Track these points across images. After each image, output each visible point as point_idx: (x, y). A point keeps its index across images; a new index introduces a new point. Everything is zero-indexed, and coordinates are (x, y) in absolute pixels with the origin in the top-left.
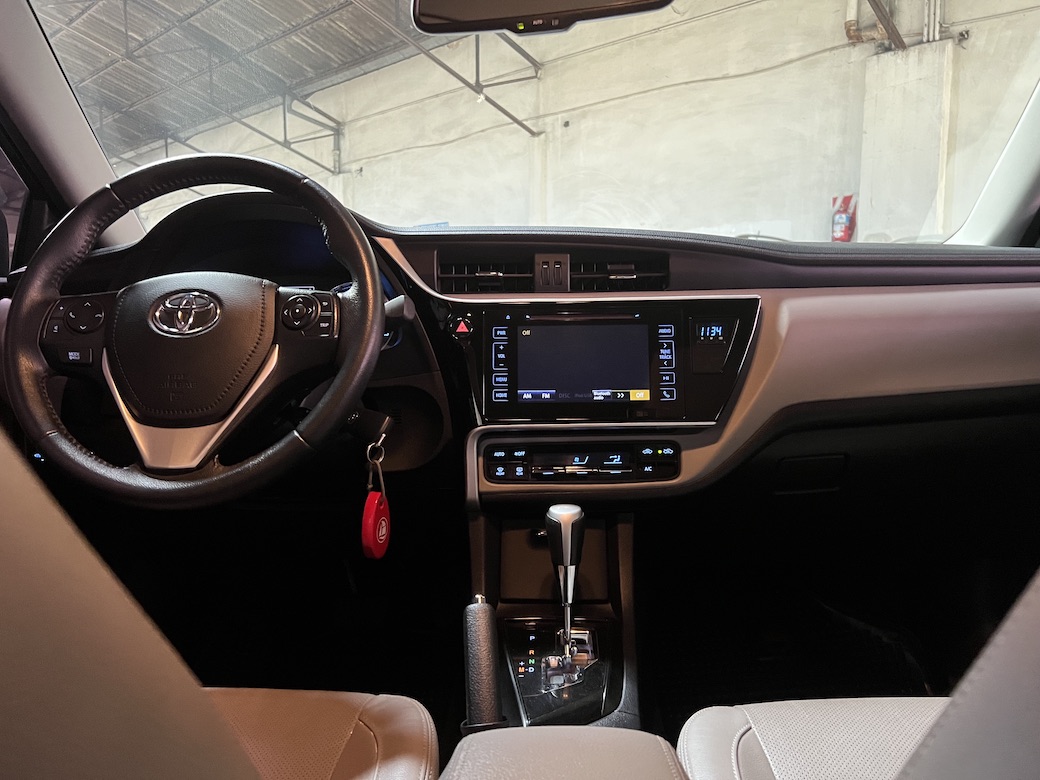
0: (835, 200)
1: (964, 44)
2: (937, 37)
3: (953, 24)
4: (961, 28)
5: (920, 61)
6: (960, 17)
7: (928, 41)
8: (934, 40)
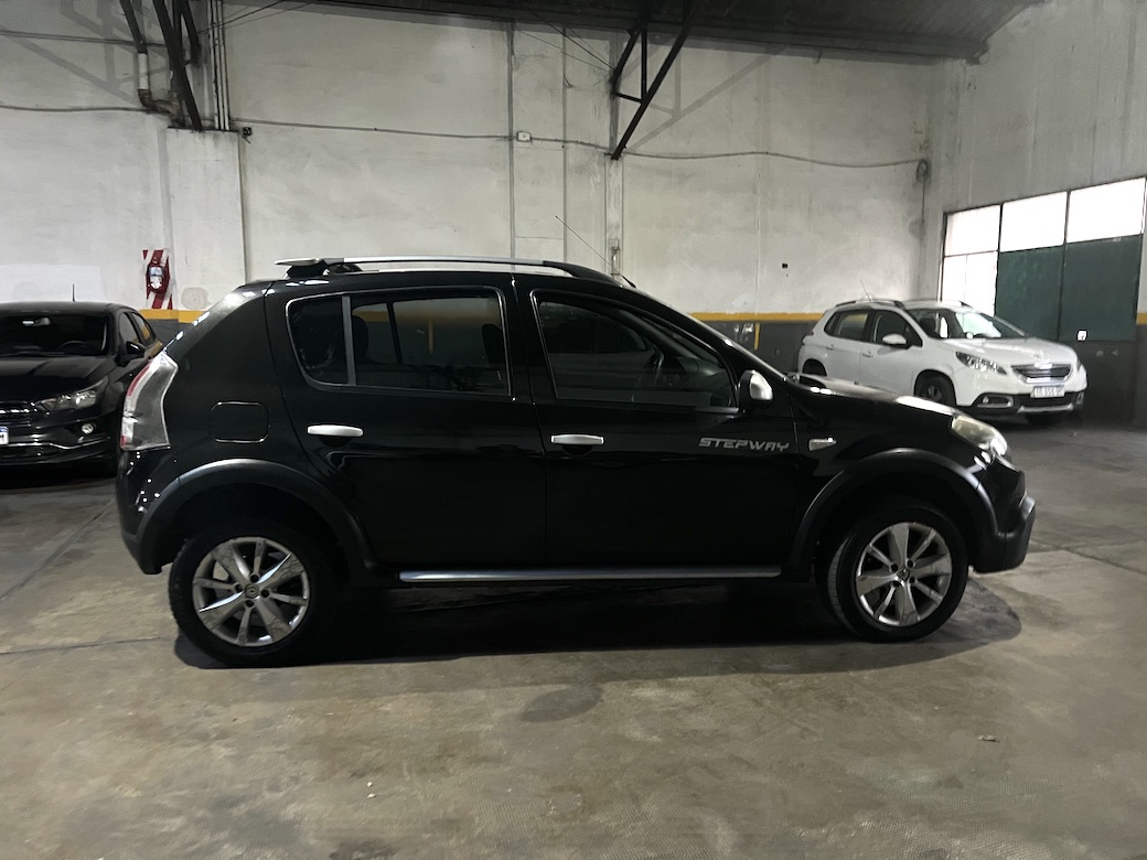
0: (145, 252)
1: (249, 138)
2: (227, 128)
3: (238, 120)
4: (245, 125)
5: (216, 145)
6: (245, 115)
7: (220, 129)
8: (225, 130)
